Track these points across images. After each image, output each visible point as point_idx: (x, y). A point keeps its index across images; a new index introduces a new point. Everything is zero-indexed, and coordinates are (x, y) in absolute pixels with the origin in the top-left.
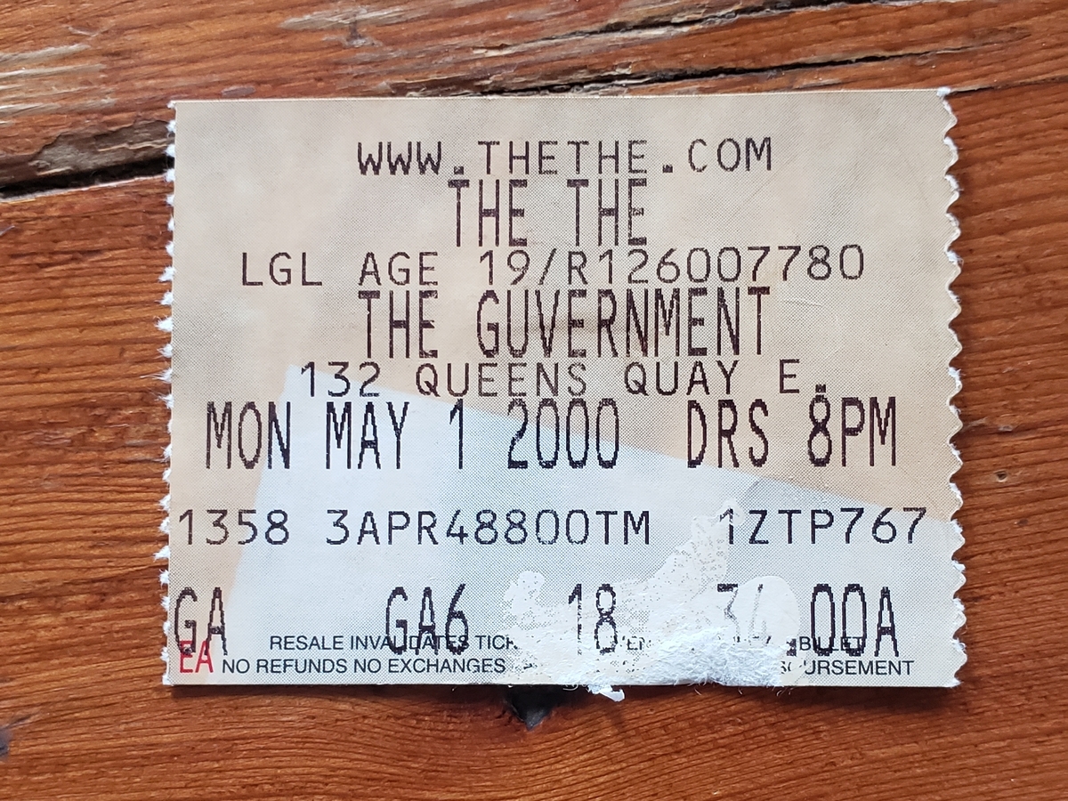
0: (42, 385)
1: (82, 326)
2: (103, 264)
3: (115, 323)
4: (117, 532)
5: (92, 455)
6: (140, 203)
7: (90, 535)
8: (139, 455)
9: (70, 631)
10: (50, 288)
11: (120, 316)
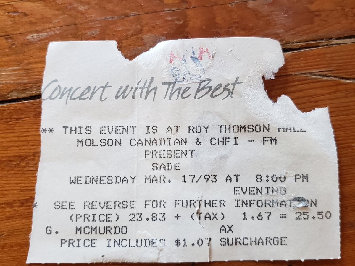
0: (9, 151)
1: (19, 137)
2: (24, 121)
3: (27, 136)
4: (26, 188)
5: (20, 169)
6: (34, 106)
7: (20, 189)
8: (32, 169)
9: (15, 213)
10: (11, 127)
11: (28, 134)
